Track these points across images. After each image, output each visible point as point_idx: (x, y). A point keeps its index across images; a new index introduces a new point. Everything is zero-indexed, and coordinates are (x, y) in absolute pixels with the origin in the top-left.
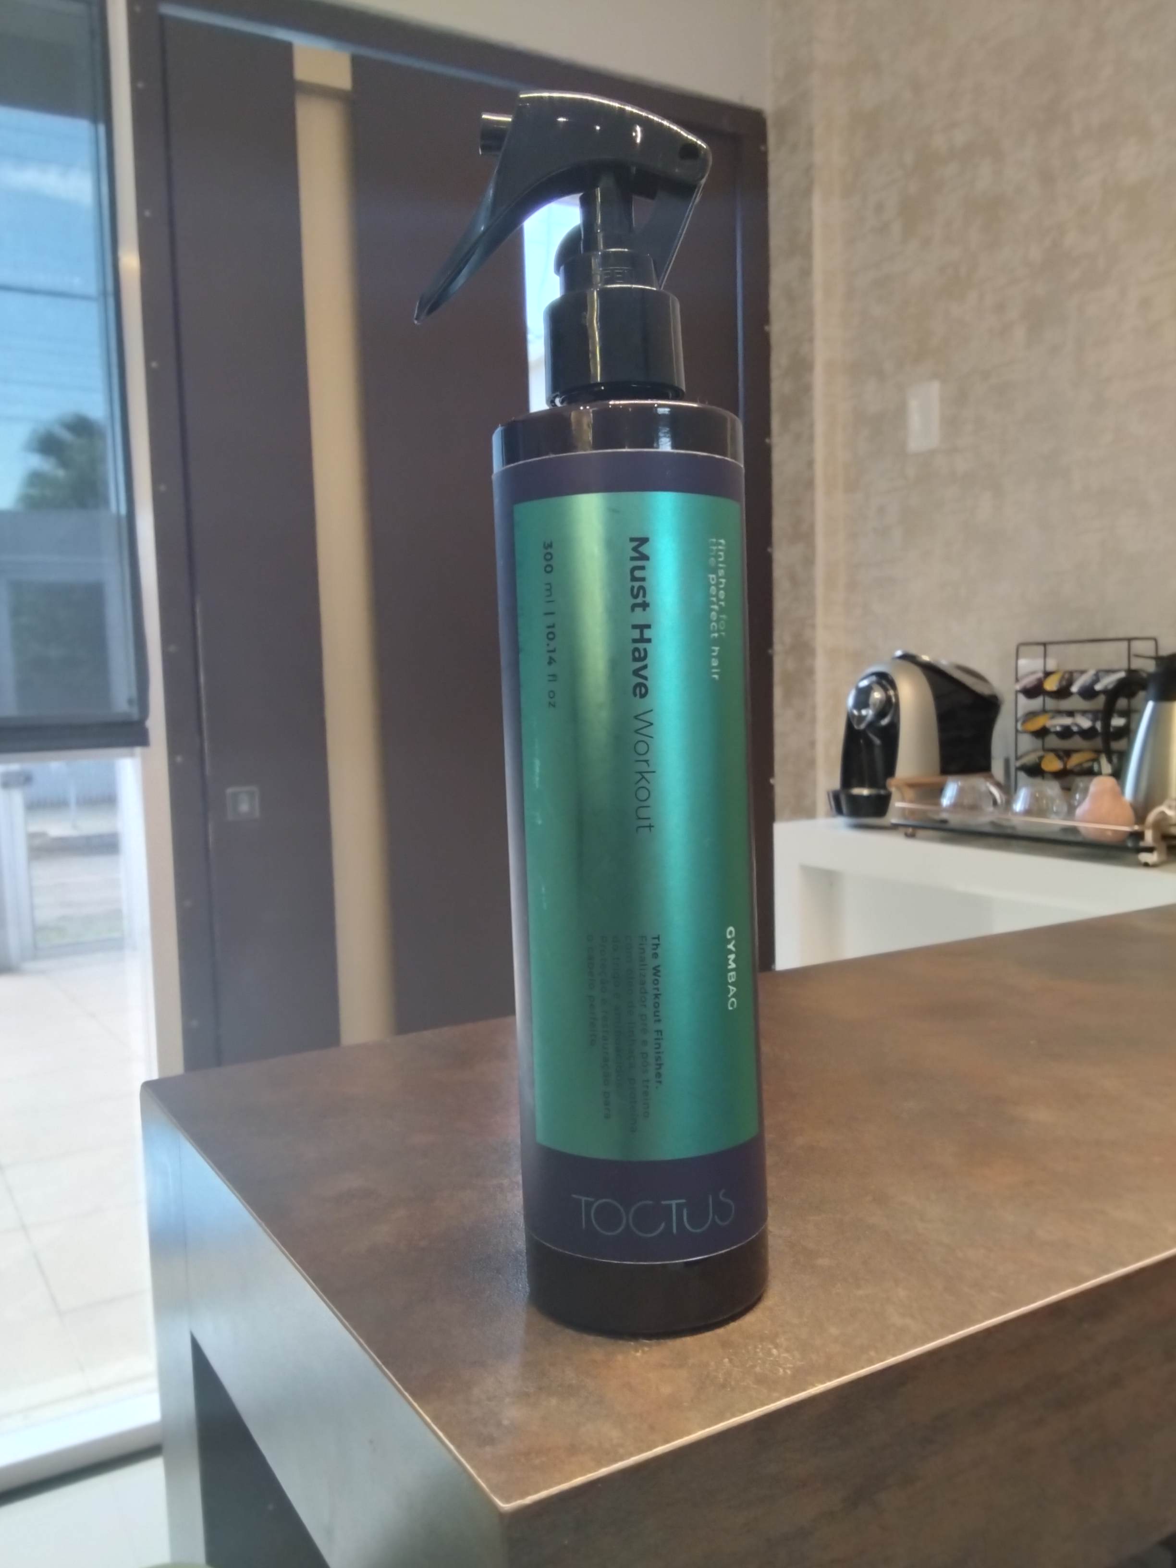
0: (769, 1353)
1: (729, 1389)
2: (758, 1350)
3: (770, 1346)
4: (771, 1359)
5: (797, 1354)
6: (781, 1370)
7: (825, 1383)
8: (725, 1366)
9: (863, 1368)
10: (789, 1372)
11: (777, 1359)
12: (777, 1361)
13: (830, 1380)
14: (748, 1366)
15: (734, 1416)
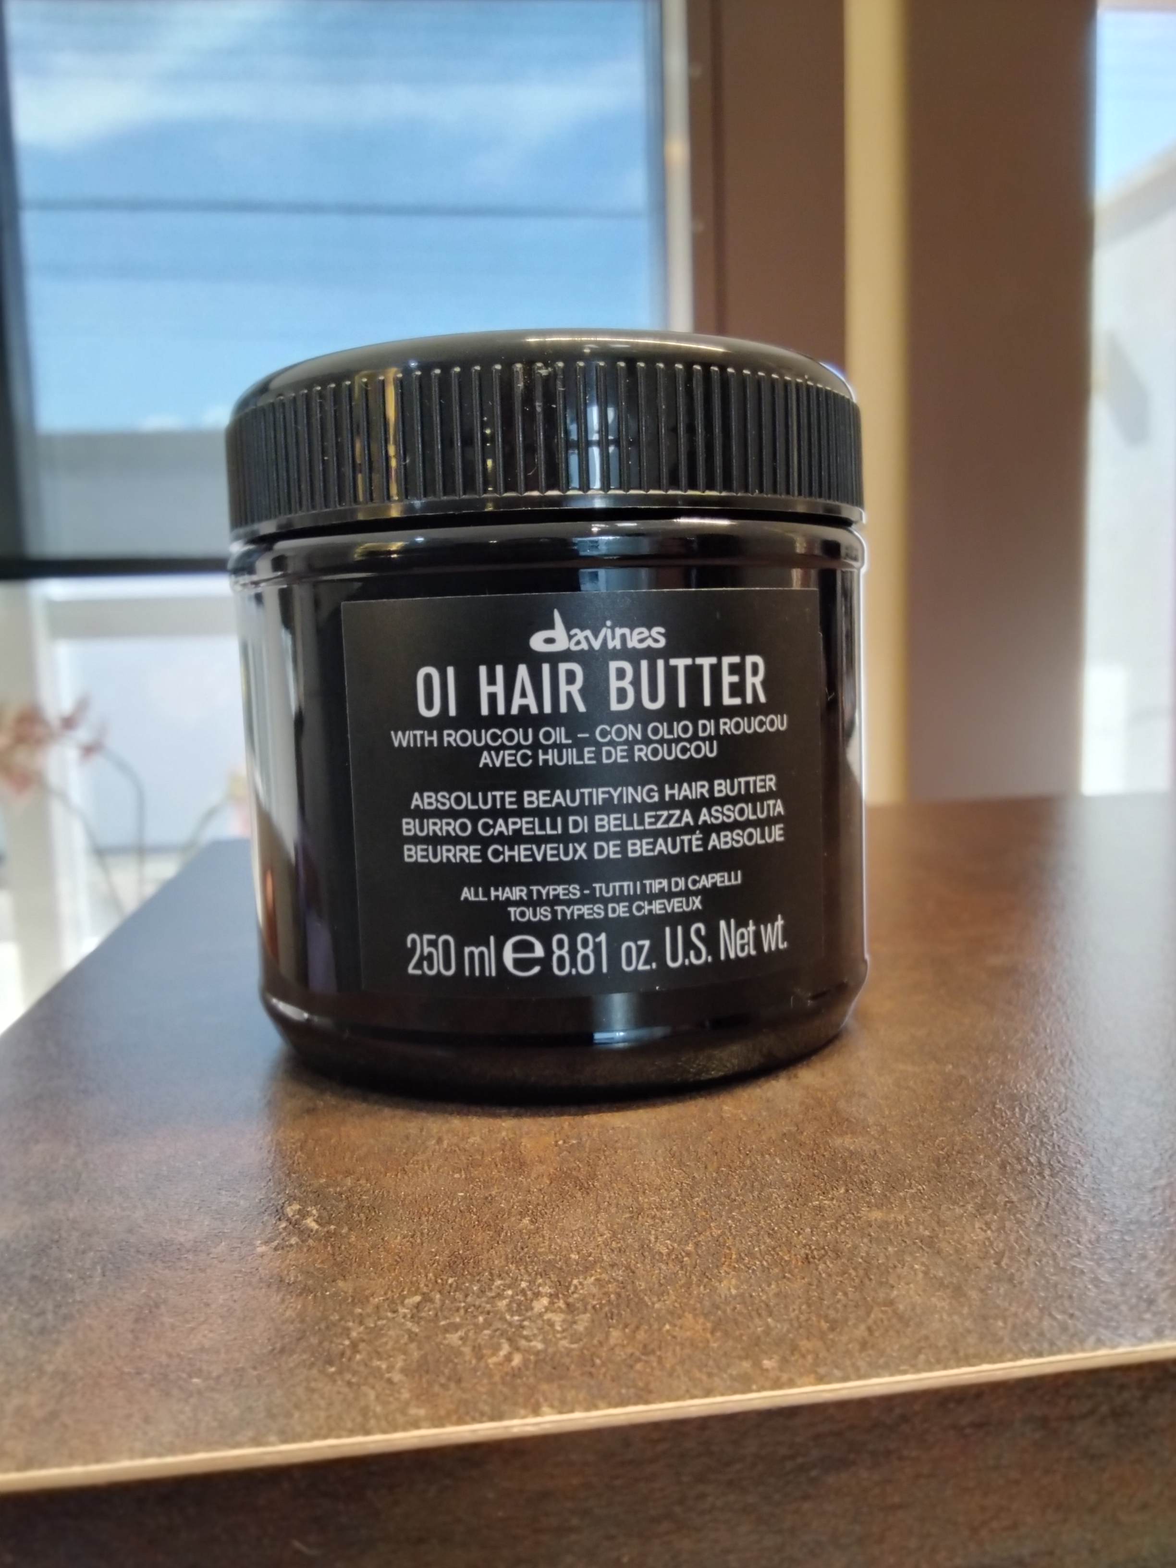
0: (522, 1307)
1: (333, 1369)
2: (510, 1292)
3: (545, 1290)
4: (516, 1318)
5: (583, 1322)
6: (502, 1353)
7: (572, 1411)
8: (395, 1311)
9: (708, 1393)
10: (517, 1360)
11: (526, 1323)
12: (523, 1327)
13: (592, 1406)
14: (443, 1323)
15: (256, 1441)
